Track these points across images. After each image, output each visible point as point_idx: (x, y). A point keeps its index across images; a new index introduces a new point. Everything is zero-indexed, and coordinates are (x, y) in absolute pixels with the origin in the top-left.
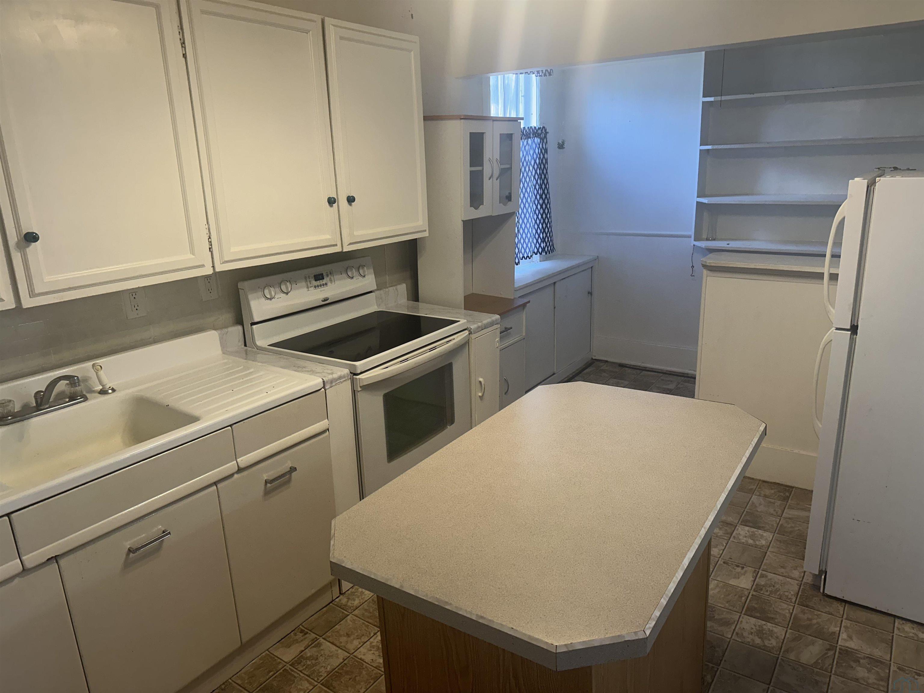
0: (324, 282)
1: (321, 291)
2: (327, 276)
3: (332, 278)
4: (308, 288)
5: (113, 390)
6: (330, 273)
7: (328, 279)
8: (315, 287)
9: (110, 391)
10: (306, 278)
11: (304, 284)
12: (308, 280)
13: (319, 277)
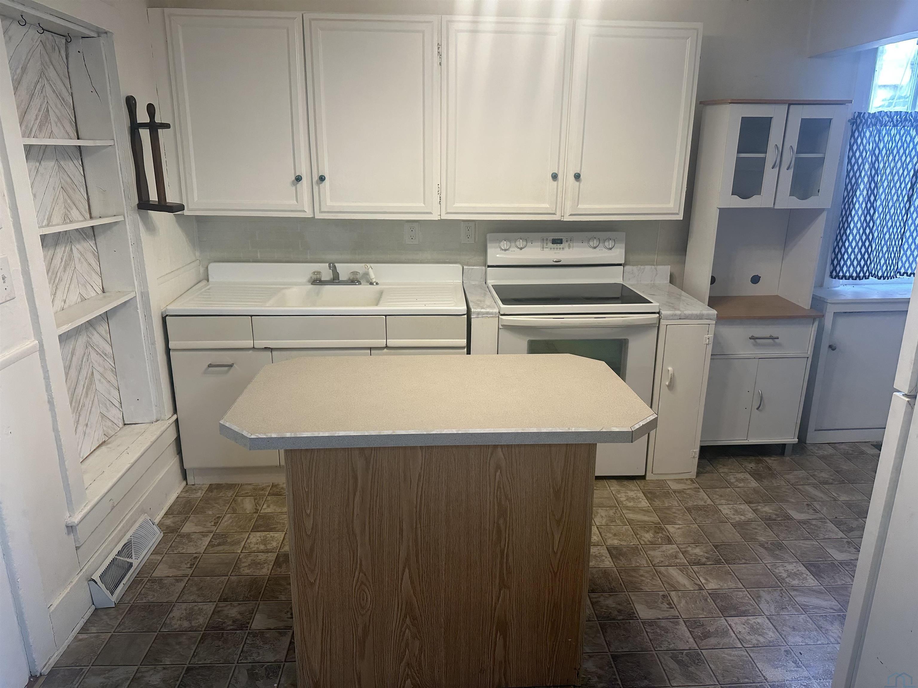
0: (562, 246)
1: (555, 253)
2: (567, 241)
3: (571, 244)
4: (543, 248)
5: (377, 284)
6: (571, 240)
7: (567, 244)
8: (551, 249)
9: (375, 284)
10: (543, 240)
11: (539, 244)
12: (545, 241)
13: (557, 242)
